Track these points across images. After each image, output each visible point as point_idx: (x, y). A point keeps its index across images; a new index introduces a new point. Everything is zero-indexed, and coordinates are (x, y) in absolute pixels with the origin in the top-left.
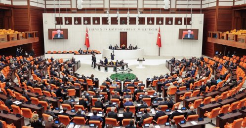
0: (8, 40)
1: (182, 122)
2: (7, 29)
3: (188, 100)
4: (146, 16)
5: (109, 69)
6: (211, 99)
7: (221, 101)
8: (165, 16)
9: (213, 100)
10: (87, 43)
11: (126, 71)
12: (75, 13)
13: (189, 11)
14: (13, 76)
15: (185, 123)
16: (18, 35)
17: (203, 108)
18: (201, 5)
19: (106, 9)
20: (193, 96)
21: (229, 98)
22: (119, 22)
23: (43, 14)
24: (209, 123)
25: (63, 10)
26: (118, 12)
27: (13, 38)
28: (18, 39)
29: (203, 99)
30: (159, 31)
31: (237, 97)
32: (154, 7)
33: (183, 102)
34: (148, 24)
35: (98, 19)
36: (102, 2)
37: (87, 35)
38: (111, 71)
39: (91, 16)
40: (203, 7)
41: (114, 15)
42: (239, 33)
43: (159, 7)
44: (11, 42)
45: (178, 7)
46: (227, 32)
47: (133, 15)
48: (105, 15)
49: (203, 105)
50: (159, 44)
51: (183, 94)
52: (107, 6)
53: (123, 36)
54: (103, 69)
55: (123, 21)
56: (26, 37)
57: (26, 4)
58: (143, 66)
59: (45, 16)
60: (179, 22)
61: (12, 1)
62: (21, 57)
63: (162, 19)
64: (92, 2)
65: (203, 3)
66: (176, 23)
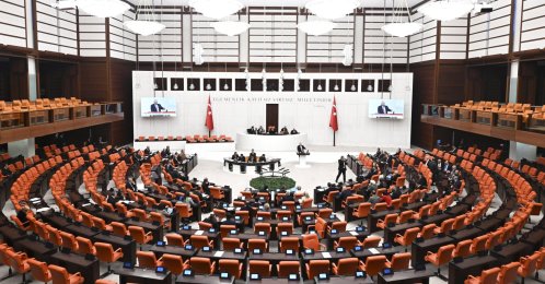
0: (71, 117)
1: (386, 272)
2: (68, 98)
3: (393, 229)
4: (312, 76)
5: (248, 168)
6: (435, 227)
7: (454, 232)
8: (343, 77)
9: (438, 230)
10: (210, 124)
11: (277, 172)
12: (189, 70)
13: (386, 68)
14: (77, 182)
15: (391, 274)
16: (88, 108)
17: (422, 245)
18: (408, 57)
19: (244, 64)
20: (402, 222)
21: (469, 227)
22: (265, 87)
23: (134, 72)
24: (436, 275)
25: (169, 66)
26: (264, 71)
27: (78, 114)
28: (88, 115)
29: (421, 227)
30: (335, 103)
31: (484, 226)
32: (326, 61)
33: (382, 232)
34: (315, 89)
35: (229, 81)
36: (236, 52)
37: (209, 109)
38: (251, 171)
39: (218, 76)
40: (412, 61)
41: (256, 76)
42: (480, 107)
43: (334, 61)
44: (76, 120)
45: (367, 61)
46: (457, 106)
47: (289, 76)
48: (240, 75)
49: (421, 240)
50: (334, 125)
51: (383, 218)
52: (244, 60)
53: (272, 111)
54: (237, 168)
55: (273, 85)
56: (102, 113)
57: (103, 54)
58: (307, 163)
59: (137, 75)
60: (370, 88)
61: (78, 49)
62: (91, 147)
63: (339, 82)
64: (219, 52)
65: (411, 53)
66: (364, 89)
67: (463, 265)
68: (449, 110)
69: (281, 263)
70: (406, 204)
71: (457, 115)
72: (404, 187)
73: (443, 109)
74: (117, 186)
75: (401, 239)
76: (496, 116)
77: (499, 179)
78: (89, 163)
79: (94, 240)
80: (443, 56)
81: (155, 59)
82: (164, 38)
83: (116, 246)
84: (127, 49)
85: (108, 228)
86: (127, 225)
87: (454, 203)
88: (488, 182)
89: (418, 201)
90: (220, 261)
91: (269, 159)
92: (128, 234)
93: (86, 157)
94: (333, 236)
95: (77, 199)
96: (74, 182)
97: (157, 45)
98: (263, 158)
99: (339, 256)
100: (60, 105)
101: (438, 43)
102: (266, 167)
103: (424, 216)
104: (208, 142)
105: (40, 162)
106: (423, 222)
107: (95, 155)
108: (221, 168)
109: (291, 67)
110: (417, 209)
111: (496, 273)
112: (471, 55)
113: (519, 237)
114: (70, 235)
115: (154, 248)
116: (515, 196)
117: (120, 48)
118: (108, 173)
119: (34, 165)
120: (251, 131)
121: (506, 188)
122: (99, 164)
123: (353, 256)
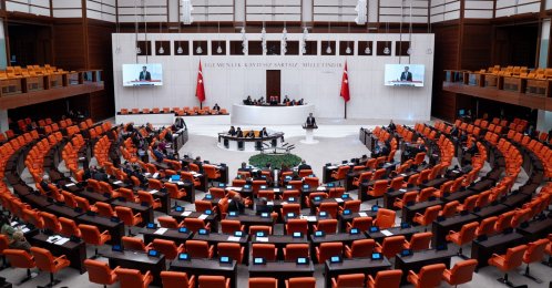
0: (46, 87)
2: (42, 66)
3: (412, 208)
4: (319, 37)
5: (247, 144)
6: (457, 205)
7: (478, 209)
8: (356, 38)
9: (461, 208)
10: (201, 93)
11: (280, 149)
12: (176, 31)
13: (405, 28)
14: (56, 159)
15: (410, 255)
16: (64, 76)
17: (444, 224)
18: (429, 16)
19: (240, 24)
20: (422, 200)
21: (494, 203)
22: (265, 50)
23: (113, 35)
25: (154, 28)
26: (264, 30)
27: (53, 84)
28: (64, 84)
29: (443, 205)
30: (346, 69)
31: (509, 202)
32: (335, 19)
33: (400, 212)
34: (324, 53)
35: (222, 45)
36: (230, 10)
37: (200, 77)
39: (209, 37)
40: (434, 20)
41: (255, 37)
42: (507, 72)
43: (345, 19)
45: (383, 20)
46: (483, 71)
47: (293, 37)
48: (236, 36)
49: (443, 218)
50: (345, 93)
52: (240, 18)
53: (274, 78)
54: (233, 145)
55: (274, 48)
56: (80, 82)
57: (79, 14)
58: (315, 138)
59: (117, 39)
60: (386, 51)
61: (51, 9)
62: (69, 121)
63: (352, 44)
64: (211, 10)
65: (433, 11)
66: (380, 52)
67: (487, 244)
68: (473, 77)
69: (288, 246)
70: (427, 181)
71: (483, 82)
72: (425, 163)
73: (467, 75)
74: (99, 163)
75: (421, 219)
76: (524, 81)
77: (525, 152)
78: (67, 139)
79: (78, 221)
80: (468, 15)
81: (137, 20)
83: (102, 228)
84: (105, 9)
85: (93, 208)
86: (113, 206)
87: (479, 179)
88: (514, 155)
89: (439, 177)
90: (220, 244)
92: (115, 215)
93: (64, 132)
94: (345, 217)
95: (57, 177)
96: (52, 158)
98: (263, 132)
99: (352, 238)
100: (33, 73)
102: (268, 142)
103: (446, 193)
104: (199, 114)
105: (15, 137)
106: (444, 200)
107: (73, 129)
108: (215, 145)
109: (295, 26)
110: (438, 186)
111: (523, 251)
112: (499, 14)
113: (546, 213)
114: (51, 215)
115: (145, 230)
116: (543, 170)
118: (89, 150)
119: (9, 140)
120: (248, 102)
121: (534, 161)
122: (79, 139)
123: (369, 237)
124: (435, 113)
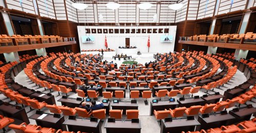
0: (57, 42)
2: (55, 35)
4: (141, 28)
8: (152, 28)
10: (106, 45)
11: (131, 60)
12: (98, 26)
13: (168, 24)
14: (64, 63)
16: (63, 39)
19: (117, 24)
22: (125, 32)
23: (78, 26)
25: (91, 24)
27: (60, 41)
28: (63, 41)
30: (149, 38)
32: (146, 22)
34: (143, 32)
35: (112, 30)
36: (114, 19)
37: (106, 40)
38: (122, 60)
39: (108, 28)
40: (176, 22)
41: (122, 28)
42: (200, 36)
44: (59, 43)
45: (161, 22)
46: (192, 37)
47: (134, 28)
48: (116, 28)
50: (149, 45)
52: (117, 22)
53: (128, 41)
54: (117, 59)
55: (128, 31)
56: (68, 41)
57: (65, 19)
58: (141, 57)
59: (79, 28)
61: (56, 17)
64: (108, 19)
65: (176, 19)
66: (160, 32)
68: (189, 38)
71: (192, 39)
73: (187, 38)
76: (207, 38)
77: (207, 60)
80: (188, 19)
81: (85, 22)
82: (87, 11)
84: (74, 18)
88: (203, 61)
91: (128, 56)
93: (65, 56)
96: (62, 63)
97: (85, 16)
98: (126, 55)
101: (187, 14)
102: (127, 58)
104: (106, 51)
105: (49, 57)
109: (134, 24)
112: (198, 18)
117: (71, 17)
120: (120, 47)
124: (175, 50)
